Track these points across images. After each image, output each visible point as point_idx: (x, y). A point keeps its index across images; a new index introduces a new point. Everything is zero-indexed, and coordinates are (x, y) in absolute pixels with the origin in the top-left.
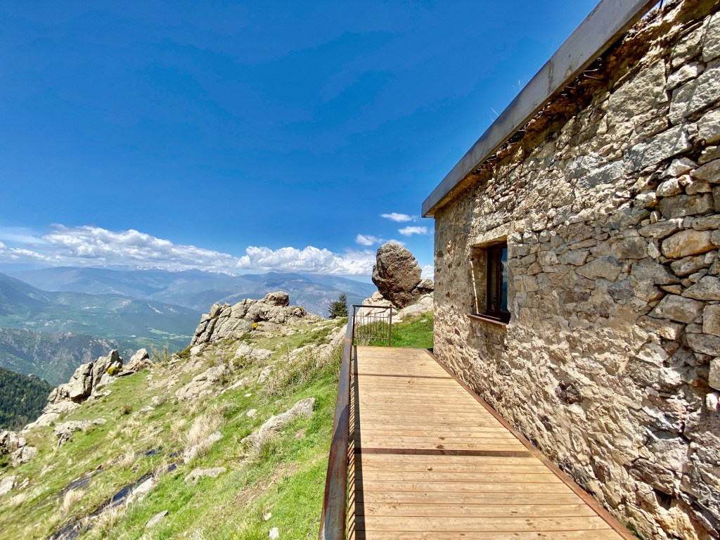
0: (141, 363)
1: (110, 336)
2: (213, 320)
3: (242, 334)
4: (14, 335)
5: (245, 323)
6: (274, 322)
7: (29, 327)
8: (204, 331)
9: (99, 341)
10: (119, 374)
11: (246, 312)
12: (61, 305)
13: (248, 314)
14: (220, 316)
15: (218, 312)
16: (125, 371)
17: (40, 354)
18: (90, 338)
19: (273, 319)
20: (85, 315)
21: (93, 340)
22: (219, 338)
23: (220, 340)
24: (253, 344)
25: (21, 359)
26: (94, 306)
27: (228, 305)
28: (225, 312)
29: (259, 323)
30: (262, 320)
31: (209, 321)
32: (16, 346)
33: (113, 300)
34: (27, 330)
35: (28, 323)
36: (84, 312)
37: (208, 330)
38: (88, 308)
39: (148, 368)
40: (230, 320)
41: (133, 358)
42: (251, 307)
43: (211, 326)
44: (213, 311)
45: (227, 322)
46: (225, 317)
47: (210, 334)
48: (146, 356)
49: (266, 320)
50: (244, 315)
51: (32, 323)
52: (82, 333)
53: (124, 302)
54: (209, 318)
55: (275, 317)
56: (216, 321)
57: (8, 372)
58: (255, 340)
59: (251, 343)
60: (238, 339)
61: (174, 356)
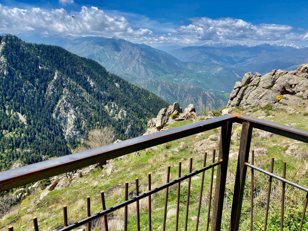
0: (190, 114)
1: (211, 90)
2: (243, 88)
3: (266, 104)
4: (170, 85)
5: (272, 94)
6: (301, 96)
7: (175, 81)
8: (236, 96)
9: (206, 92)
10: (177, 119)
11: (273, 83)
12: (189, 70)
13: (275, 85)
14: (250, 85)
15: (249, 81)
16: (180, 118)
17: (180, 96)
18: (201, 90)
19: (301, 93)
20: (199, 76)
21: (203, 91)
22: (247, 105)
23: (247, 107)
24: (271, 116)
25: (173, 98)
26: (204, 71)
27: (259, 74)
28: (255, 80)
29: (285, 96)
30: (288, 93)
31: (240, 88)
32: (170, 91)
33: (213, 67)
34: (175, 83)
35: (175, 79)
36: (199, 74)
37: (239, 96)
38: (201, 72)
39: (193, 119)
40: (258, 89)
41: (186, 109)
42: (280, 78)
43: (242, 92)
44: (244, 80)
45: (255, 91)
46: (253, 86)
47: (240, 99)
48: (194, 110)
49: (293, 93)
50: (272, 86)
51: (177, 79)
52: (197, 86)
53: (219, 69)
54: (241, 85)
55: (304, 91)
56: (245, 89)
57: (167, 104)
58: (274, 113)
59: (269, 115)
60: (261, 108)
61: (210, 113)
